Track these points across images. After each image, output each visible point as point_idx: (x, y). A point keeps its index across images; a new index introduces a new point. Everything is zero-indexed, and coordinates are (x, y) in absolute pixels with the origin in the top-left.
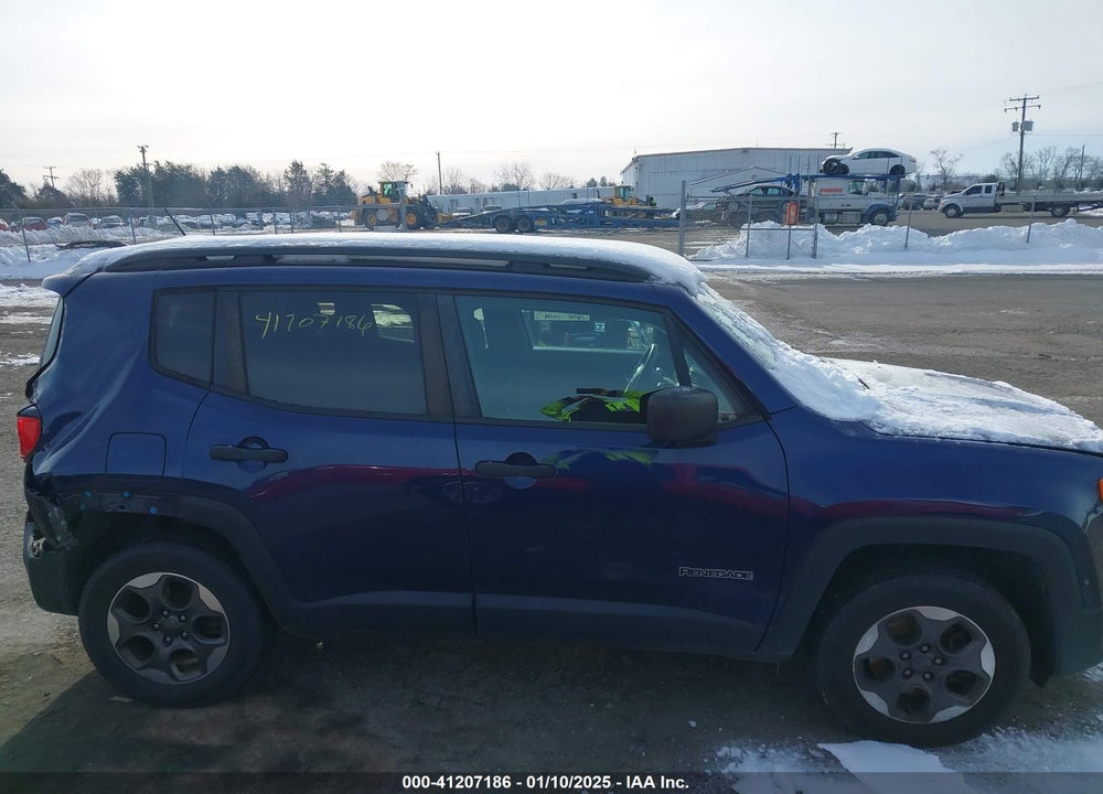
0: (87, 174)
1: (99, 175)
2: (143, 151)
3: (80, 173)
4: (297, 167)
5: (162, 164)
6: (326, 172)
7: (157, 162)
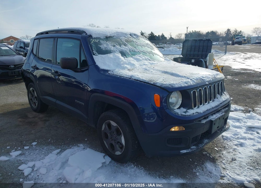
0: (179, 34)
1: (182, 34)
2: (187, 28)
3: (178, 34)
4: (229, 30)
5: (194, 31)
6: (236, 31)
7: (193, 31)
